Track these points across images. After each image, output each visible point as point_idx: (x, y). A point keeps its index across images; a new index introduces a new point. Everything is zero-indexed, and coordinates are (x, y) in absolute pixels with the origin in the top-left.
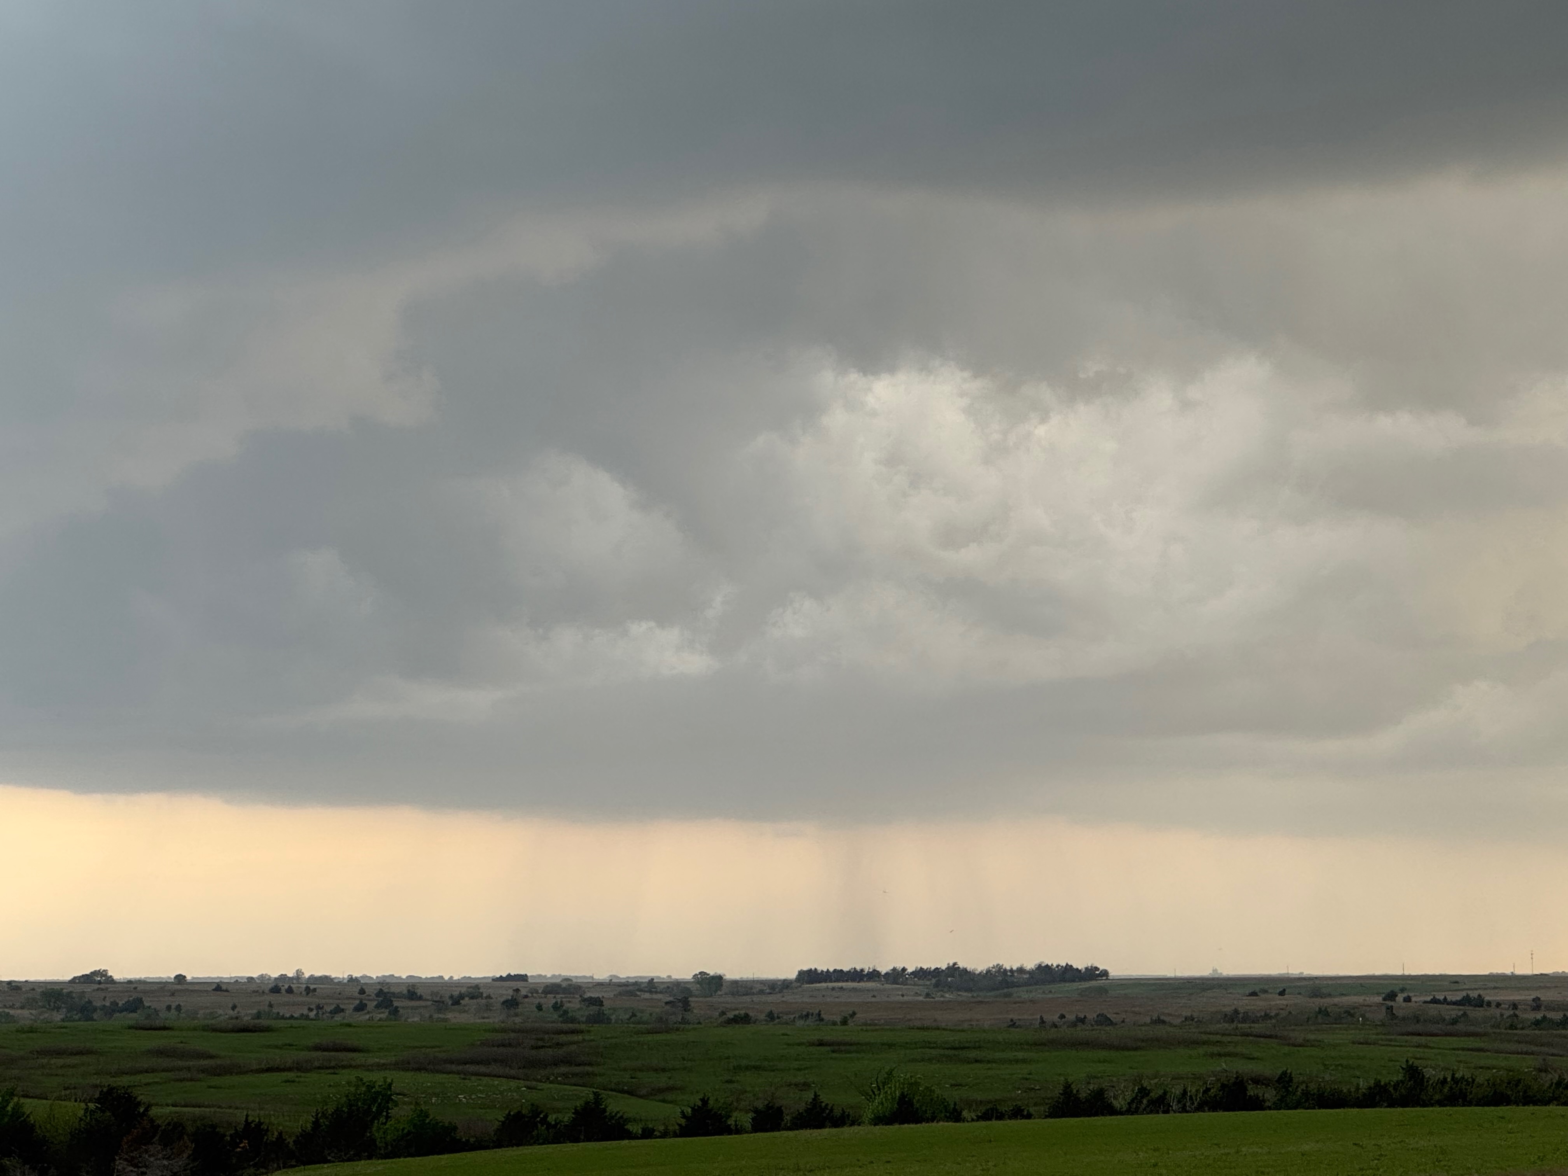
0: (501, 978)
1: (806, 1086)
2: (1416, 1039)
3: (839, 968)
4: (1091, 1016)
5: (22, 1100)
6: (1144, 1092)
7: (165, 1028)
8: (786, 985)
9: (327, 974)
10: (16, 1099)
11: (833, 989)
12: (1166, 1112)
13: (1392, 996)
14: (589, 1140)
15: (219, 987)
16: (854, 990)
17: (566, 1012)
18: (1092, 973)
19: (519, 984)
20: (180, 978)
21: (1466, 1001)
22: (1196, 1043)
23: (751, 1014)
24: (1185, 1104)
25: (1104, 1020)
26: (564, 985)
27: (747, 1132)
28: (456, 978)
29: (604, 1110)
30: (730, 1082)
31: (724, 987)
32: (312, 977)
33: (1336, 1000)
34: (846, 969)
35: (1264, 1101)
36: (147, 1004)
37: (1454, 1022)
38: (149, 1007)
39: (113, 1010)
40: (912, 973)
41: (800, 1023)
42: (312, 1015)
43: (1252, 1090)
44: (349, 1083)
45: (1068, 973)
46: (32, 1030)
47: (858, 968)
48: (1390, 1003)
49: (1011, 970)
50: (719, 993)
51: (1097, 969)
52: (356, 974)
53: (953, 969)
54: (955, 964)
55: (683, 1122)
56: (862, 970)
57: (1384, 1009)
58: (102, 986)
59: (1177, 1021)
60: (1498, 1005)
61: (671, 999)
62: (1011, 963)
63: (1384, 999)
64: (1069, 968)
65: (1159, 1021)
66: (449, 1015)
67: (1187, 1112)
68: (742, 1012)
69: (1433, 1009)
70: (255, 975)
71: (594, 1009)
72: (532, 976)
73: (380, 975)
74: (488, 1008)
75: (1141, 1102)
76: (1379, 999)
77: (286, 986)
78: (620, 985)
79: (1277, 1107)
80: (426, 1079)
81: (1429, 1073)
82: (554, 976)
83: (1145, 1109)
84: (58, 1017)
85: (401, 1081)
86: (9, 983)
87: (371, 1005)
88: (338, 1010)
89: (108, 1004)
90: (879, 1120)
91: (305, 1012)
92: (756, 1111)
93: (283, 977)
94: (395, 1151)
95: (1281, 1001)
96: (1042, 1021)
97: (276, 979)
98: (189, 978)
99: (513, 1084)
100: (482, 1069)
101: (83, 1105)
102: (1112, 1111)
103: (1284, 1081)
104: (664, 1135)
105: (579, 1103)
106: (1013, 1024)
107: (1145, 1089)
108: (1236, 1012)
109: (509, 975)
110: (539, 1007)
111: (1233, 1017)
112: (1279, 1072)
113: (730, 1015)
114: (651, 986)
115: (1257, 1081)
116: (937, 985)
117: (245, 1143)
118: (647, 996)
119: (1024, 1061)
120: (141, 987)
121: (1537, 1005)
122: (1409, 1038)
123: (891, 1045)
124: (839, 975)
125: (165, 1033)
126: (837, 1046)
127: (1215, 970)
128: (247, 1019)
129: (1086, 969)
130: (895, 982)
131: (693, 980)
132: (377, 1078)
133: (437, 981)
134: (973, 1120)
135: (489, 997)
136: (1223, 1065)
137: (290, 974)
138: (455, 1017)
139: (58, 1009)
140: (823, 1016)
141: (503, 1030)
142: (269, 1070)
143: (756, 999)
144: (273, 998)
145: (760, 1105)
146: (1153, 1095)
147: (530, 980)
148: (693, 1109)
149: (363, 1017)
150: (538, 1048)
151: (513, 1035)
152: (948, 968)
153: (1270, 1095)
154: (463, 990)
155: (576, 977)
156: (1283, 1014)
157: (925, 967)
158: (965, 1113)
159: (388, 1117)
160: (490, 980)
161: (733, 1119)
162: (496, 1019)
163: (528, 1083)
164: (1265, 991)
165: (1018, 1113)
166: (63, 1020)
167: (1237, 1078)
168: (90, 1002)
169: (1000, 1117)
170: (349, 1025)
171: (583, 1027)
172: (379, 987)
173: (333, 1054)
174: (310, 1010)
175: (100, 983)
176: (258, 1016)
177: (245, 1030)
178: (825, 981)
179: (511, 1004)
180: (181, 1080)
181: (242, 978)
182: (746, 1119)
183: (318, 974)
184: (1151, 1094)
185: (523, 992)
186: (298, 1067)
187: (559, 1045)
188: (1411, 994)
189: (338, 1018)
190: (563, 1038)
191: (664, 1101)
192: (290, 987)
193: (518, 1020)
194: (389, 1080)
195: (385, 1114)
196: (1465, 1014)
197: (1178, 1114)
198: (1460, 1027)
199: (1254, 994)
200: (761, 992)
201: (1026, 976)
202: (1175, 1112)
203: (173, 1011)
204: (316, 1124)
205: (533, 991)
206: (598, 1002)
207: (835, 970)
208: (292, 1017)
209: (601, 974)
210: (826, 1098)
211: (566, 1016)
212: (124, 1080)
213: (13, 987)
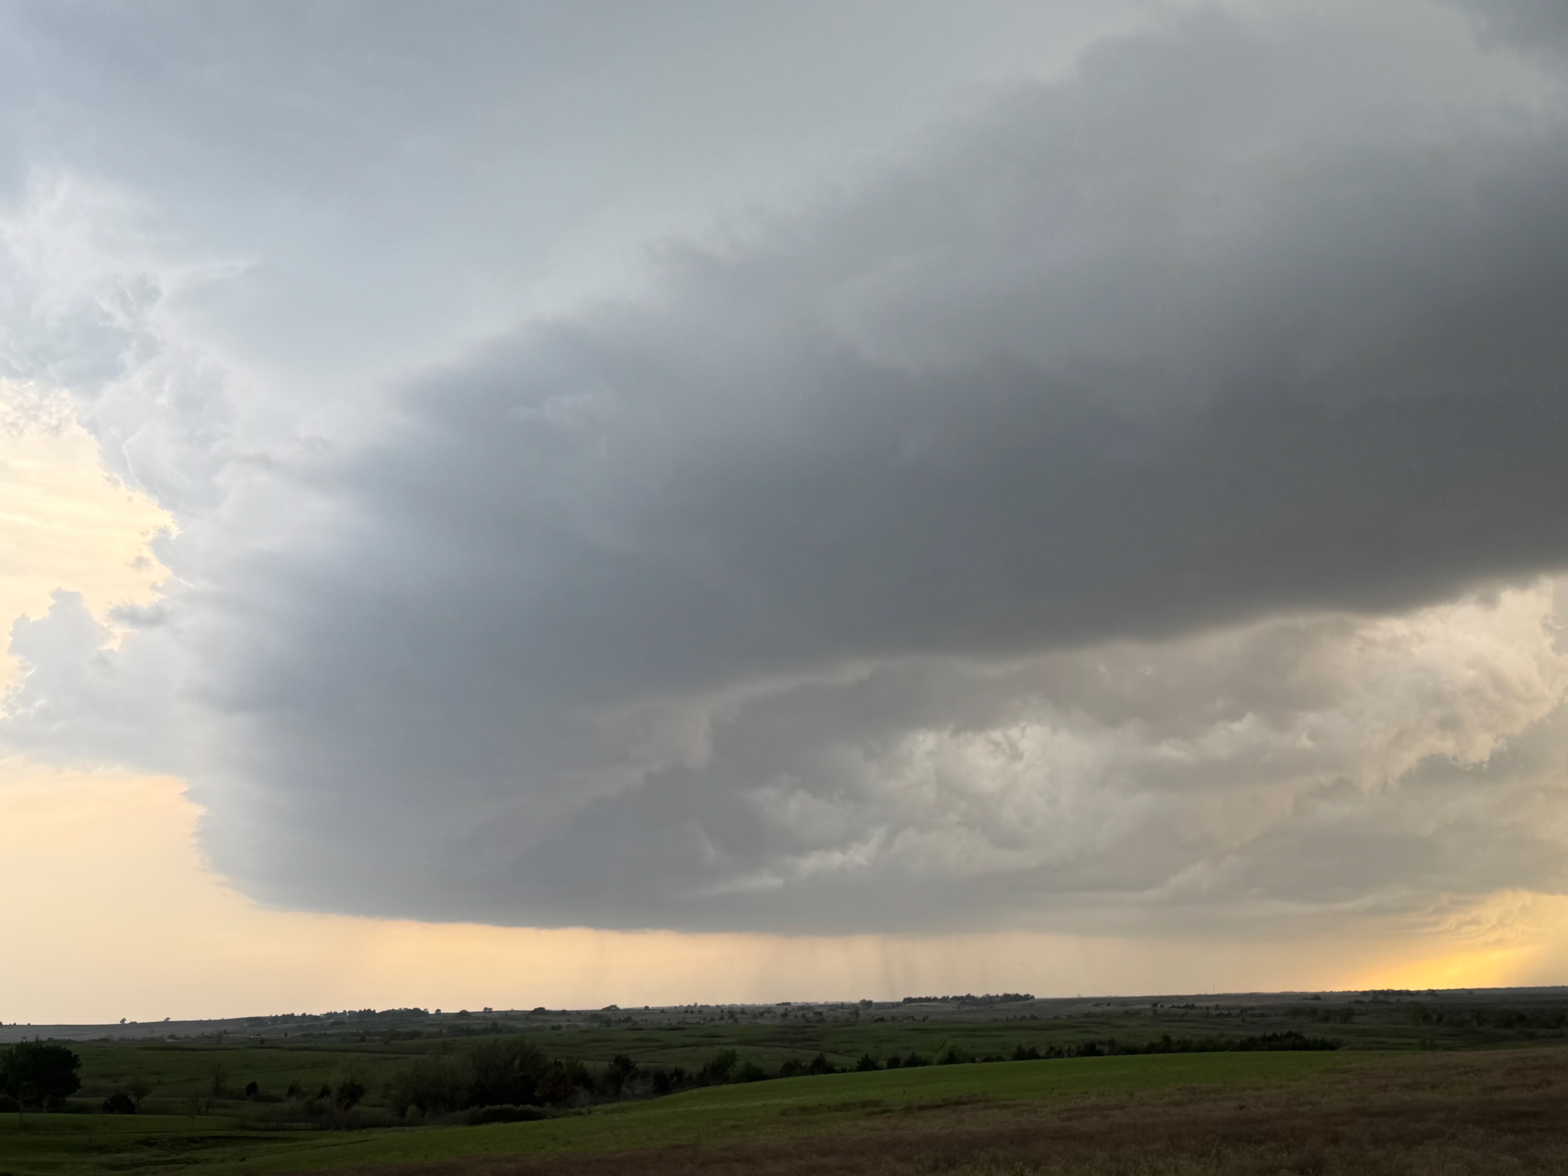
0: (779, 1005)
1: (909, 1048)
2: (1167, 1023)
6: (1052, 1049)
7: (641, 1029)
8: (898, 1005)
9: (707, 1004)
10: (580, 1062)
11: (918, 1006)
12: (1062, 1057)
13: (1155, 1005)
14: (819, 1073)
15: (663, 1011)
16: (927, 1006)
17: (807, 1018)
18: (1027, 997)
19: (786, 1007)
20: (647, 1008)
21: (1187, 1007)
22: (1073, 1027)
23: (885, 1017)
24: (1070, 1054)
25: (1033, 1018)
26: (807, 1006)
27: (885, 1069)
28: (761, 1005)
29: (825, 1061)
30: (877, 1047)
31: (873, 1006)
32: (702, 1006)
33: (1132, 1007)
34: (924, 997)
35: (1104, 1052)
36: (633, 1019)
37: (1183, 1015)
39: (619, 1022)
40: (951, 998)
41: (905, 1021)
42: (702, 1022)
43: (1098, 1047)
44: (718, 1051)
45: (1017, 997)
46: (587, 1031)
48: (1155, 1008)
49: (993, 997)
50: (871, 1008)
51: (1029, 995)
52: (720, 1004)
53: (968, 996)
54: (969, 994)
55: (858, 1065)
56: (930, 997)
57: (1152, 1010)
58: (614, 1012)
59: (1065, 1018)
60: (1201, 1008)
61: (851, 1011)
63: (1152, 1006)
64: (1017, 995)
65: (1056, 1018)
66: (759, 1021)
67: (1071, 1057)
68: (881, 1016)
69: (1174, 1010)
70: (677, 1005)
71: (818, 1017)
72: (793, 1003)
73: (729, 1004)
74: (775, 1017)
75: (1051, 1053)
77: (691, 1010)
78: (829, 1006)
79: (1109, 1054)
80: (750, 1049)
81: (1173, 1038)
82: (802, 1003)
83: (1053, 1056)
84: (597, 1025)
85: (739, 1049)
86: (577, 1012)
87: (726, 1017)
88: (712, 1020)
89: (617, 1019)
90: (941, 1063)
91: (698, 1020)
92: (889, 1060)
93: (689, 1006)
94: (737, 1081)
95: (1107, 1008)
96: (1007, 1019)
97: (687, 1007)
98: (650, 1007)
99: (786, 1050)
100: (773, 1044)
101: (608, 1063)
102: (1039, 1057)
103: (1112, 1043)
104: (850, 1071)
105: (814, 1058)
106: (995, 1020)
107: (1053, 1047)
108: (1089, 1013)
109: (783, 1003)
110: (796, 1016)
111: (1088, 1015)
112: (1110, 1039)
113: (876, 1018)
114: (842, 1006)
115: (1101, 1043)
116: (962, 1003)
117: (675, 1078)
118: (841, 1010)
119: (1000, 1036)
120: (630, 1012)
121: (1217, 1007)
122: (1163, 1023)
123: (943, 1030)
124: (920, 1000)
125: (639, 1031)
126: (921, 1031)
127: (1079, 995)
128: (674, 1024)
129: (1025, 995)
130: (944, 1002)
131: (860, 1003)
132: (729, 1048)
133: (753, 1006)
134: (980, 1062)
135: (775, 1012)
136: (1085, 1036)
137: (692, 1005)
138: (761, 1021)
139: (597, 1022)
140: (915, 1017)
141: (781, 1027)
142: (685, 1046)
143: (886, 1011)
144: (685, 1015)
145: (890, 1057)
146: (1057, 1049)
147: (792, 1005)
148: (862, 1059)
149: (722, 1023)
150: (796, 1034)
151: (785, 1029)
152: (966, 996)
153: (1106, 1049)
154: (764, 1010)
155: (811, 1003)
156: (1110, 1013)
157: (957, 996)
158: (977, 1059)
159: (734, 1066)
160: (775, 1005)
161: (879, 1063)
162: (778, 1022)
163: (793, 1050)
164: (1101, 1004)
165: (999, 1059)
166: (598, 1027)
167: (1092, 1042)
168: (610, 1019)
169: (992, 1060)
170: (717, 1026)
171: (815, 1024)
172: (729, 1009)
173: (711, 1038)
174: (701, 1020)
175: (613, 1010)
176: (679, 1023)
177: (674, 1029)
178: (915, 1003)
179: (784, 1015)
180: (648, 1052)
181: (672, 1007)
182: (884, 1063)
183: (704, 1004)
185: (789, 1009)
186: (697, 1045)
187: (805, 1033)
188: (1163, 1004)
189: (712, 1023)
190: (807, 1030)
191: (851, 1056)
193: (787, 1022)
194: (734, 1050)
196: (1187, 1013)
197: (1067, 1058)
198: (1185, 1018)
199: (1096, 1005)
200: (889, 1008)
201: (999, 999)
203: (645, 1022)
204: (705, 1070)
205: (794, 1009)
206: (820, 1013)
207: (919, 998)
208: (693, 1024)
209: (821, 1002)
210: (918, 1054)
211: (807, 1020)
212: (625, 1052)
213: (578, 1013)
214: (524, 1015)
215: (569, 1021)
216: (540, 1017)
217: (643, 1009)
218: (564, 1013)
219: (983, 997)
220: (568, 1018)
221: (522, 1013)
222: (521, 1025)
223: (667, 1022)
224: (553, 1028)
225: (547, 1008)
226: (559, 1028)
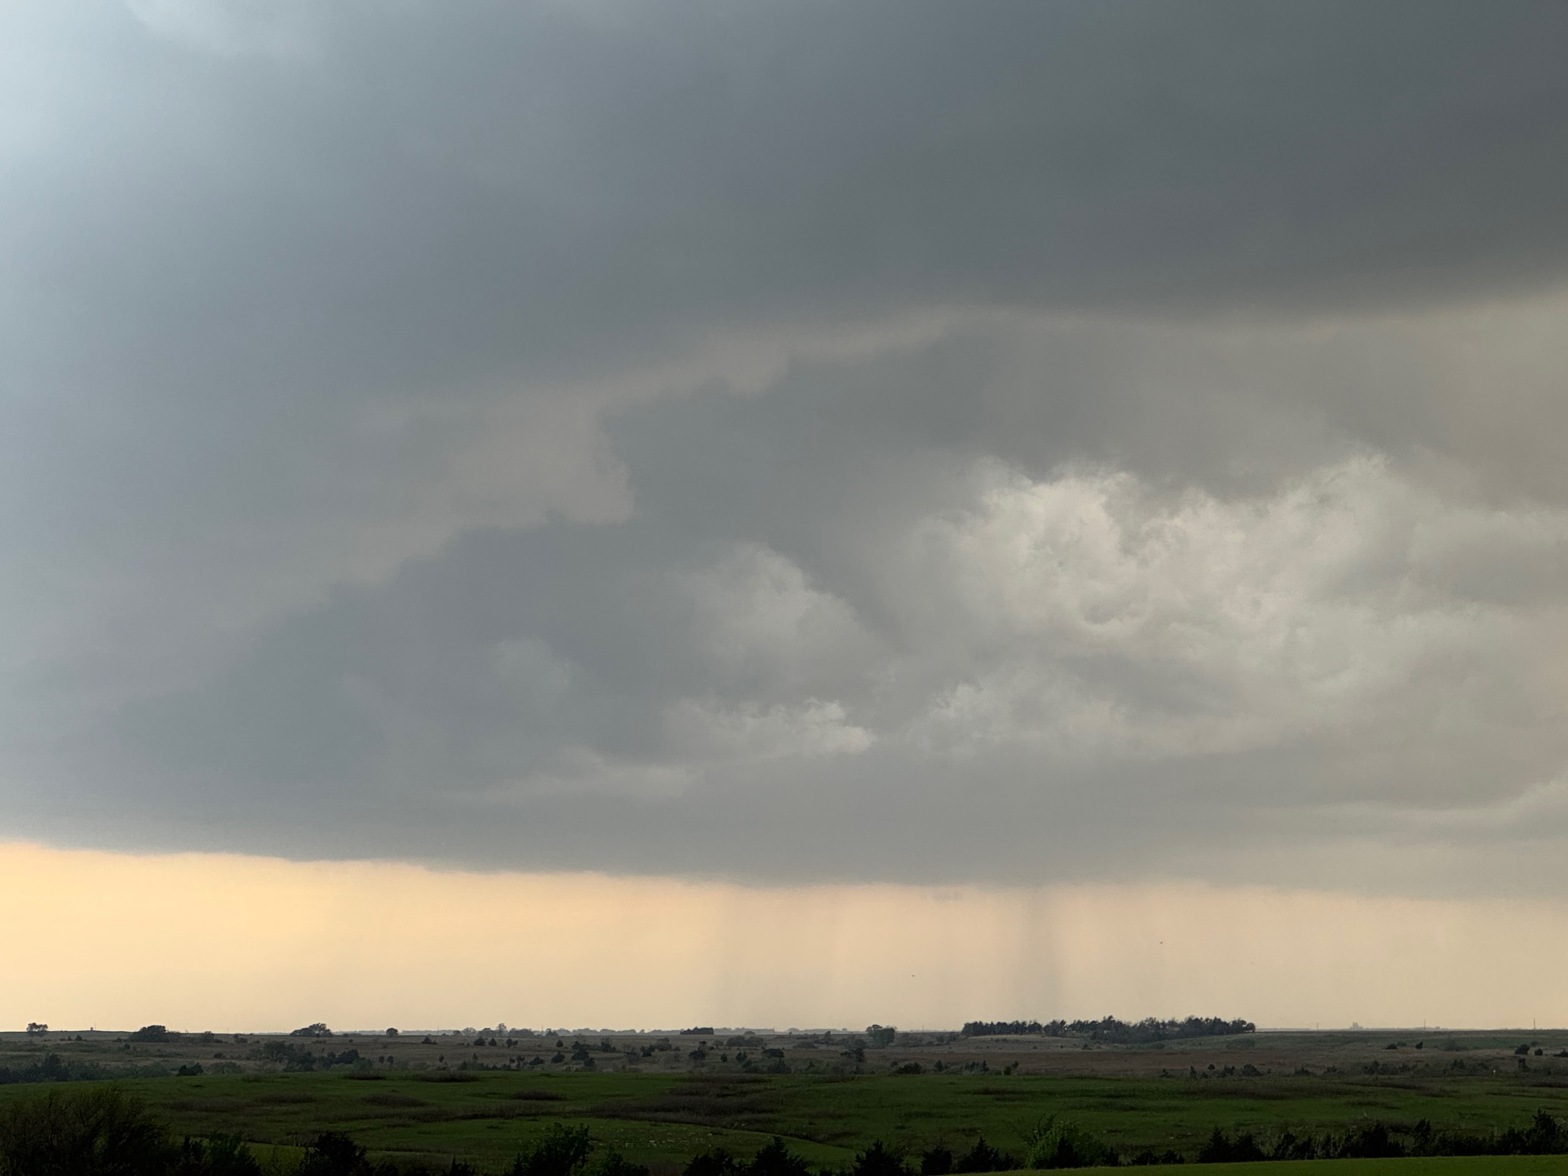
0: (689, 1031)
1: (972, 1132)
2: (1547, 1090)
3: (1002, 1021)
4: (1239, 1067)
5: (248, 1145)
6: (1290, 1139)
7: (378, 1078)
8: (952, 1037)
9: (528, 1028)
10: (242, 1144)
11: (997, 1041)
12: (1311, 1158)
13: (1524, 1050)
15: (428, 1040)
16: (1017, 1041)
17: (749, 1063)
18: (1239, 1027)
19: (707, 1036)
20: (392, 1032)
22: (1339, 1093)
23: (921, 1064)
24: (1329, 1150)
25: (1251, 1071)
26: (747, 1037)
28: (646, 1031)
29: (785, 1155)
30: (902, 1128)
31: (895, 1040)
32: (514, 1031)
33: (1471, 1053)
34: (1009, 1021)
35: (1403, 1148)
36: (361, 1056)
38: (364, 1059)
39: (330, 1061)
40: (1071, 1026)
41: (966, 1073)
42: (514, 1065)
43: (1392, 1138)
44: (548, 1129)
45: (1216, 1027)
46: (257, 1080)
47: (1020, 1022)
48: (1522, 1056)
49: (1163, 1024)
50: (891, 1044)
51: (1244, 1022)
52: (554, 1028)
53: (1109, 1023)
54: (1111, 1017)
55: (858, 1165)
56: (1024, 1023)
57: (1517, 1063)
58: (320, 1039)
59: (1320, 1072)
61: (846, 1050)
62: (1163, 1016)
63: (1517, 1053)
64: (1217, 1021)
65: (1303, 1072)
66: (641, 1066)
67: (1330, 1158)
68: (913, 1062)
69: (1563, 1062)
70: (461, 1029)
71: (775, 1060)
72: (717, 1029)
73: (576, 1029)
74: (677, 1058)
75: (1287, 1148)
76: (1511, 1052)
77: (490, 1039)
78: (799, 1037)
79: (1415, 1153)
80: (618, 1125)
81: (1561, 1122)
82: (738, 1029)
83: (1290, 1155)
84: (280, 1067)
85: (597, 1127)
86: (236, 1036)
87: (568, 1056)
88: (538, 1061)
89: (326, 1055)
90: (1040, 1164)
91: (507, 1063)
92: (926, 1155)
93: (487, 1031)
95: (1418, 1054)
96: (1193, 1072)
97: (480, 1032)
98: (400, 1031)
99: (700, 1129)
100: (671, 1116)
101: (304, 1150)
102: (1259, 1156)
103: (1423, 1129)
105: (761, 1148)
106: (1165, 1074)
107: (1291, 1136)
108: (1376, 1064)
109: (696, 1029)
110: (724, 1058)
111: (1373, 1068)
112: (1418, 1120)
113: (902, 1065)
114: (828, 1038)
115: (1397, 1129)
116: (1094, 1037)
118: (823, 1047)
119: (1176, 1109)
120: (356, 1040)
122: (1541, 1089)
123: (1051, 1094)
124: (1002, 1028)
125: (378, 1082)
126: (1000, 1094)
127: (1356, 1025)
128: (454, 1069)
129: (1234, 1022)
130: (1055, 1034)
131: (866, 1033)
132: (575, 1124)
133: (630, 1034)
134: (1129, 1164)
135: (677, 1049)
136: (1364, 1114)
137: (494, 1028)
138: (646, 1068)
139: (281, 1060)
140: (988, 1066)
141: (691, 1080)
142: (475, 1117)
143: (926, 1050)
144: (477, 1050)
145: (930, 1149)
146: (1299, 1142)
147: (716, 1033)
148: (867, 1153)
149: (561, 1068)
150: (724, 1096)
151: (700, 1084)
152: (1104, 1021)
153: (1409, 1142)
154: (654, 1043)
155: (759, 1030)
156: (1421, 1066)
157: (1083, 1020)
158: (1121, 1158)
159: (584, 1161)
160: (679, 1033)
161: (905, 1162)
162: (684, 1069)
163: (713, 1129)
164: (1404, 1045)
165: (1171, 1158)
166: (285, 1070)
167: (1378, 1126)
168: (310, 1054)
169: (1155, 1161)
170: (548, 1075)
171: (765, 1076)
172: (575, 1040)
173: (534, 1102)
174: (512, 1061)
175: (318, 1036)
176: (464, 1066)
177: (452, 1079)
178: (990, 1034)
179: (699, 1055)
180: (394, 1126)
181: (449, 1031)
182: (917, 1163)
183: (519, 1027)
184: (1296, 1141)
185: (709, 1044)
186: (502, 1114)
187: (744, 1094)
188: (1541, 1048)
189: (538, 1069)
190: (746, 1087)
191: (841, 1146)
192: (493, 1040)
193: (704, 1070)
194: (585, 1127)
195: (581, 1157)
197: (1321, 1160)
199: (1392, 1047)
200: (930, 1044)
201: (1177, 1029)
202: (1319, 1158)
203: (387, 1063)
204: (518, 1166)
205: (719, 1043)
206: (778, 1053)
207: (999, 1023)
208: (495, 1068)
209: (782, 1029)
210: (989, 1143)
211: (749, 1066)
212: (342, 1126)
213: (240, 1039)
214: (119, 1040)
215: (218, 1056)
216: (153, 1047)
217: (385, 1034)
218: (208, 1038)
219: (1142, 1024)
220: (218, 1050)
221: (115, 1038)
222: (113, 1064)
223: (438, 1063)
224: (184, 1071)
225: (169, 1029)
226: (196, 1070)
